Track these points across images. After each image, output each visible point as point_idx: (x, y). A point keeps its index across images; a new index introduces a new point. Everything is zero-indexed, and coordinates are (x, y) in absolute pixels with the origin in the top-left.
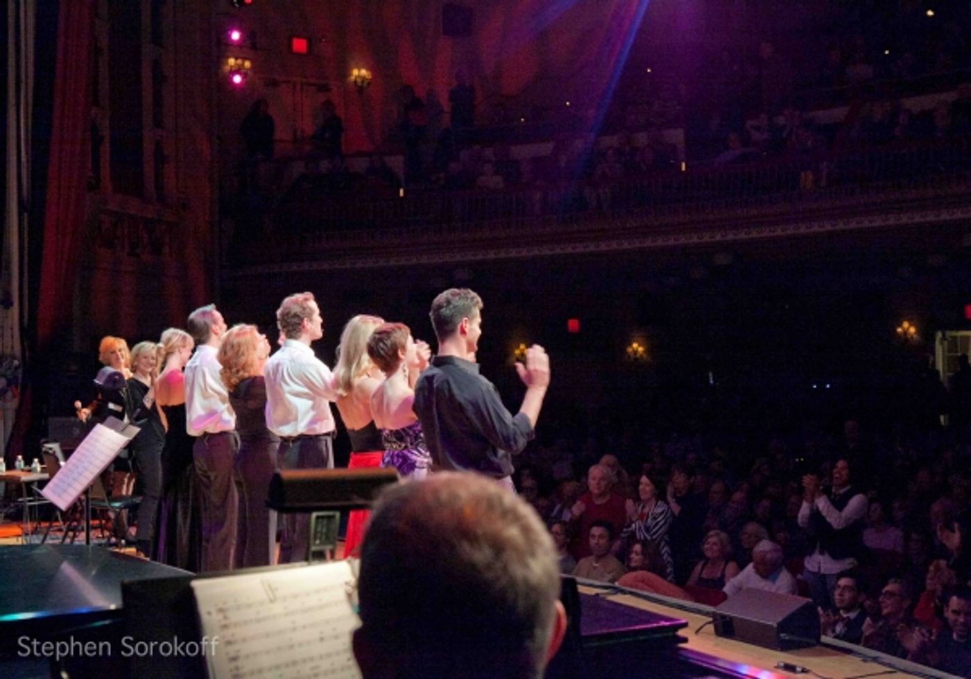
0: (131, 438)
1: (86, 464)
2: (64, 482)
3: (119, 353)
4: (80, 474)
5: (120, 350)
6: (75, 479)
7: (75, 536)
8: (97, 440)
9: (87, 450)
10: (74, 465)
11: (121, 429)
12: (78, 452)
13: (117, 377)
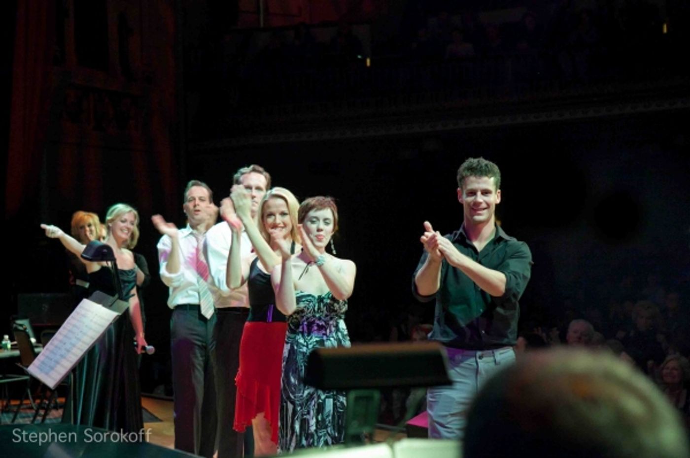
0: (120, 314)
1: (74, 341)
2: (51, 360)
3: (88, 229)
4: (68, 351)
5: (89, 225)
6: (62, 356)
7: (46, 414)
8: (84, 316)
9: (74, 326)
10: (61, 341)
11: (110, 304)
12: (64, 328)
13: (105, 250)
